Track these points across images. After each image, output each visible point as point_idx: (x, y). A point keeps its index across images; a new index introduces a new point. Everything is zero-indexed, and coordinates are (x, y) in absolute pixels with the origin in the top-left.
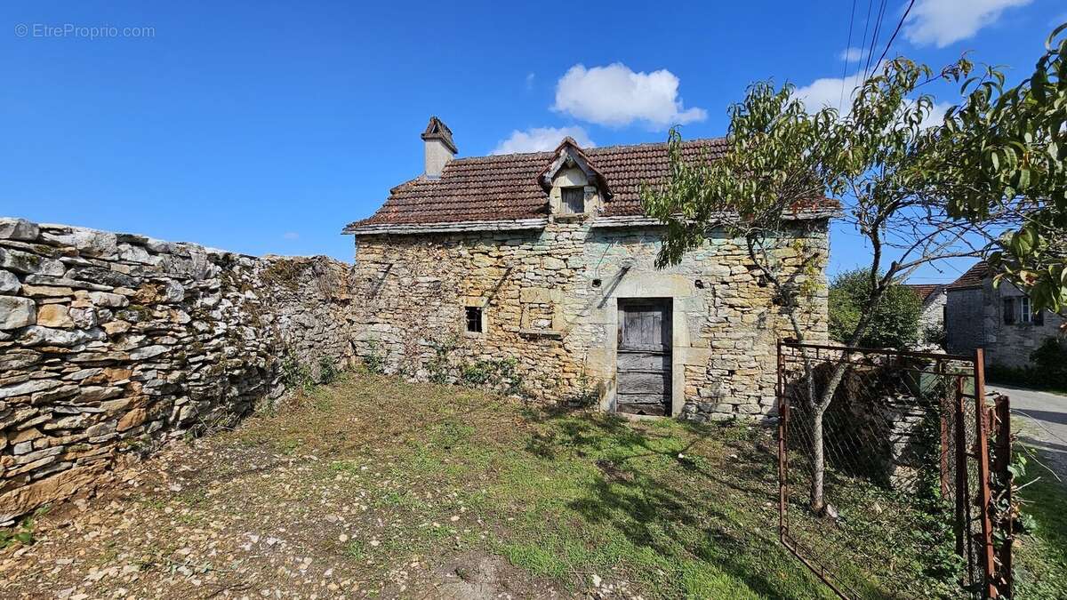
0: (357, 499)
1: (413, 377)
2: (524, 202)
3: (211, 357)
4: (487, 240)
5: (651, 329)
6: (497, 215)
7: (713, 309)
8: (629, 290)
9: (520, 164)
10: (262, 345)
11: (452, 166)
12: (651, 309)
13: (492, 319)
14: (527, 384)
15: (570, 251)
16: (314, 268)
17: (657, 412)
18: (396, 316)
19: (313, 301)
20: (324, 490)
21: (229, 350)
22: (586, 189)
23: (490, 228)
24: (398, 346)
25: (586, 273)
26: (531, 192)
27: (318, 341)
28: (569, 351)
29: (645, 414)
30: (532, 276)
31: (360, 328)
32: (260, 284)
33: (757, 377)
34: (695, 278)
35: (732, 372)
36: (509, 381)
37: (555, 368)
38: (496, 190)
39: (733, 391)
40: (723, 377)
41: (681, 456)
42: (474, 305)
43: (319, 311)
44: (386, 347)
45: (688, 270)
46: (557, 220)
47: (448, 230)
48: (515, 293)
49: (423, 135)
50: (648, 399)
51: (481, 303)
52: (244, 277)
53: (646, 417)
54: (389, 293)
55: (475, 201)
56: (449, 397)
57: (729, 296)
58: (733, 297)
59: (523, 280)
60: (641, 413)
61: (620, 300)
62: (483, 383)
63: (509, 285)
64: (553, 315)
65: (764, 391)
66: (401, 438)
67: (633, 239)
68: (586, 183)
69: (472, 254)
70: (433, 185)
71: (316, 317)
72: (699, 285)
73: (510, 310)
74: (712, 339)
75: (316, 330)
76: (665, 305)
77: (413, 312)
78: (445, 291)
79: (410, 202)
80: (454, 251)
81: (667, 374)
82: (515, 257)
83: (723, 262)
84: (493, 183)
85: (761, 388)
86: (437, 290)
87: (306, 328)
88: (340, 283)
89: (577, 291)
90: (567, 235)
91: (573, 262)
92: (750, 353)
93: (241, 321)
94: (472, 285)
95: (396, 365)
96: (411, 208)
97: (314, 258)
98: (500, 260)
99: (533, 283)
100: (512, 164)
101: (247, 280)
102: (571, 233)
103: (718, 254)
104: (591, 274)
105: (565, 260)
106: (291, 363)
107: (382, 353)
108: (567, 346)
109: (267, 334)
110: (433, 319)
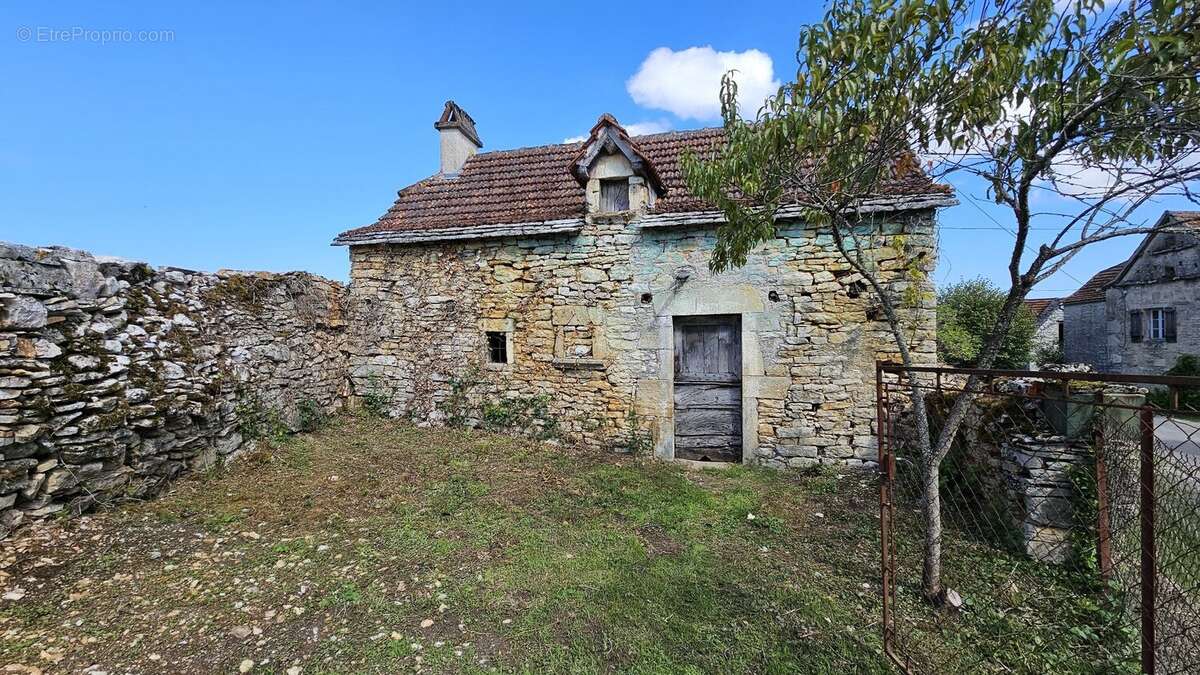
0: (292, 598)
1: (424, 420)
2: (560, 201)
3: (97, 403)
4: (510, 248)
5: (716, 354)
6: (523, 216)
7: (792, 328)
8: (687, 306)
9: (557, 157)
10: (197, 386)
11: (476, 163)
12: (714, 329)
13: (518, 346)
14: (563, 425)
15: (612, 259)
16: (288, 286)
17: (725, 458)
18: (402, 346)
19: (287, 328)
20: (252, 585)
21: (132, 393)
22: (631, 181)
23: (512, 233)
24: (405, 382)
25: (633, 286)
26: (567, 189)
27: (296, 379)
28: (613, 385)
29: (709, 460)
30: (565, 291)
31: (359, 361)
32: (200, 306)
33: (847, 412)
34: (769, 289)
35: (816, 406)
36: (542, 422)
37: (597, 405)
38: (526, 188)
39: (818, 430)
40: (806, 413)
41: (751, 516)
42: (496, 330)
43: (296, 341)
44: (390, 384)
45: (760, 279)
46: (596, 221)
47: (461, 237)
48: (546, 314)
49: (437, 123)
50: (713, 442)
51: (507, 327)
52: (173, 296)
53: (709, 465)
54: (393, 317)
55: (499, 203)
56: (465, 445)
57: (812, 310)
58: (816, 311)
59: (556, 296)
60: (705, 459)
61: (676, 319)
62: (509, 426)
63: (538, 304)
64: (593, 340)
65: (857, 429)
66: (388, 502)
67: (690, 241)
68: (632, 173)
69: (493, 267)
70: (450, 184)
71: (292, 349)
72: (774, 297)
73: (541, 335)
74: (791, 366)
75: (292, 365)
76: (733, 322)
77: (423, 339)
78: (462, 313)
79: (421, 206)
80: (471, 264)
81: (737, 410)
82: (545, 269)
83: (803, 267)
84: (522, 181)
85: (853, 425)
86: (451, 310)
87: (276, 363)
88: (329, 306)
89: (623, 309)
90: (607, 239)
91: (617, 272)
92: (840, 382)
93: (162, 354)
94: (493, 305)
95: (403, 406)
96: (421, 213)
97: (288, 274)
98: (527, 272)
99: (567, 299)
100: (547, 157)
101: (179, 301)
102: (613, 235)
103: (798, 257)
104: (639, 287)
105: (606, 270)
106: (249, 407)
107: (386, 391)
108: (612, 378)
109: (208, 370)
110: (448, 348)
